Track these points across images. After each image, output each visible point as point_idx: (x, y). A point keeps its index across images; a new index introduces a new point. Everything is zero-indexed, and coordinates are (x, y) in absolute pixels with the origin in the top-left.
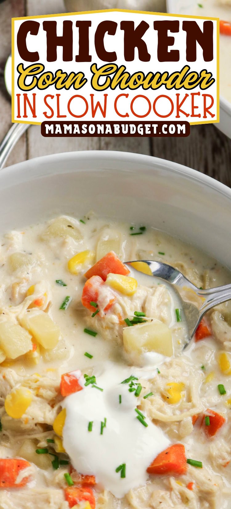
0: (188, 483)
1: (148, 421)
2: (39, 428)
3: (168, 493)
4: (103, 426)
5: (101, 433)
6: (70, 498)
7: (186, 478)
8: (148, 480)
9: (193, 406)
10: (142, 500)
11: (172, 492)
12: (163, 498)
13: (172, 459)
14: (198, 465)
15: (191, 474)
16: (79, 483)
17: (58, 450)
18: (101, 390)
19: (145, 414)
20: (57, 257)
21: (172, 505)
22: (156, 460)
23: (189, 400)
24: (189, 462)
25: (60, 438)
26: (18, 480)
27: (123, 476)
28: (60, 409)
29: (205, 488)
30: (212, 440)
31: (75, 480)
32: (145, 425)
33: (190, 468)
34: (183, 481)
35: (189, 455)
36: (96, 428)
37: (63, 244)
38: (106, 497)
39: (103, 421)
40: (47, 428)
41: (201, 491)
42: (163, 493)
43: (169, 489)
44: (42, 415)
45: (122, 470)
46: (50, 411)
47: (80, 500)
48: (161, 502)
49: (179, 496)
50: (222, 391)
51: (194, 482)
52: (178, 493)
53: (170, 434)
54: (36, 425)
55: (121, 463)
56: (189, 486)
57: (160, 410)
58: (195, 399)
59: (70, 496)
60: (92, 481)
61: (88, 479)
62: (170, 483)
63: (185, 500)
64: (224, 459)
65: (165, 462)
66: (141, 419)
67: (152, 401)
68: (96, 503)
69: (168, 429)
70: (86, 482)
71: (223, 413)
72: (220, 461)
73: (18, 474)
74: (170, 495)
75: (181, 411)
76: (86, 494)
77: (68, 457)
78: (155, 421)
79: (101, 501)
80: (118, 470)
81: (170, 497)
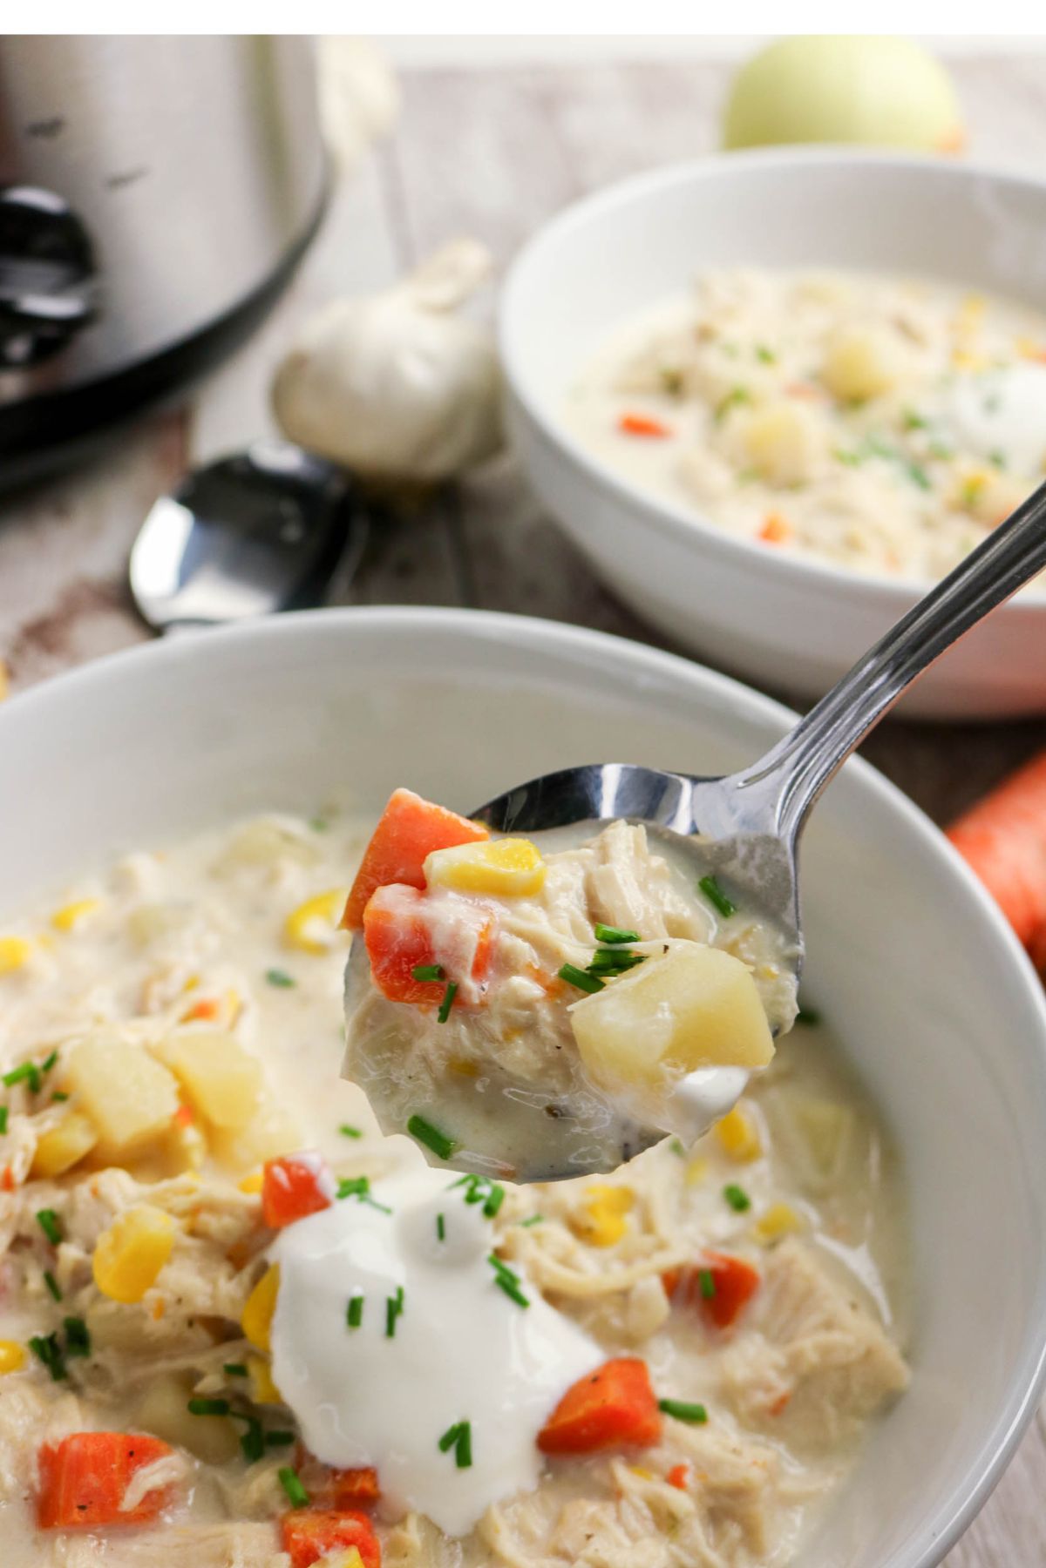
0: (667, 1469)
1: (528, 1290)
2: (201, 1335)
3: (610, 1508)
4: (394, 1309)
5: (390, 1331)
6: (296, 1543)
7: (662, 1455)
8: (542, 1475)
9: (662, 1246)
10: (527, 1537)
11: (624, 1503)
12: (595, 1522)
13: (614, 1395)
14: (692, 1416)
15: (676, 1441)
16: (324, 1498)
17: (258, 1396)
18: (388, 1211)
19: (519, 1270)
20: (257, 911)
21: (627, 1542)
22: (564, 1406)
23: (648, 1227)
24: (665, 1407)
25: (264, 1358)
26: (131, 1499)
27: (464, 1460)
28: (263, 1268)
29: (726, 1477)
30: (727, 1341)
31: (314, 1488)
32: (521, 1302)
33: (670, 1425)
34: (652, 1468)
35: (664, 1390)
36: (374, 1317)
37: (272, 878)
38: (413, 1535)
39: (394, 1296)
40: (223, 1331)
41: (713, 1491)
42: (591, 1508)
43: (614, 1494)
44: (208, 1289)
45: (458, 1442)
46: (231, 1278)
47: (329, 1546)
48: (589, 1537)
49: (646, 1512)
50: (738, 1202)
51: (687, 1462)
52: (641, 1504)
53: (601, 1333)
54: (191, 1323)
55: (454, 1421)
56: (675, 1478)
57: (565, 1261)
58: (665, 1225)
59: (294, 1536)
60: (368, 1485)
61: (354, 1481)
62: (613, 1478)
63: (667, 1522)
64: (768, 1389)
65: (592, 1404)
66: (508, 1286)
67: (538, 1238)
68: (384, 1556)
69: (591, 1318)
70: (349, 1489)
71: (751, 1256)
72: (761, 1398)
73: (128, 1480)
74: (618, 1511)
75: (628, 1260)
76: (349, 1524)
77: (287, 1418)
78: (552, 1297)
79: (399, 1550)
80: (445, 1444)
81: (619, 1519)
